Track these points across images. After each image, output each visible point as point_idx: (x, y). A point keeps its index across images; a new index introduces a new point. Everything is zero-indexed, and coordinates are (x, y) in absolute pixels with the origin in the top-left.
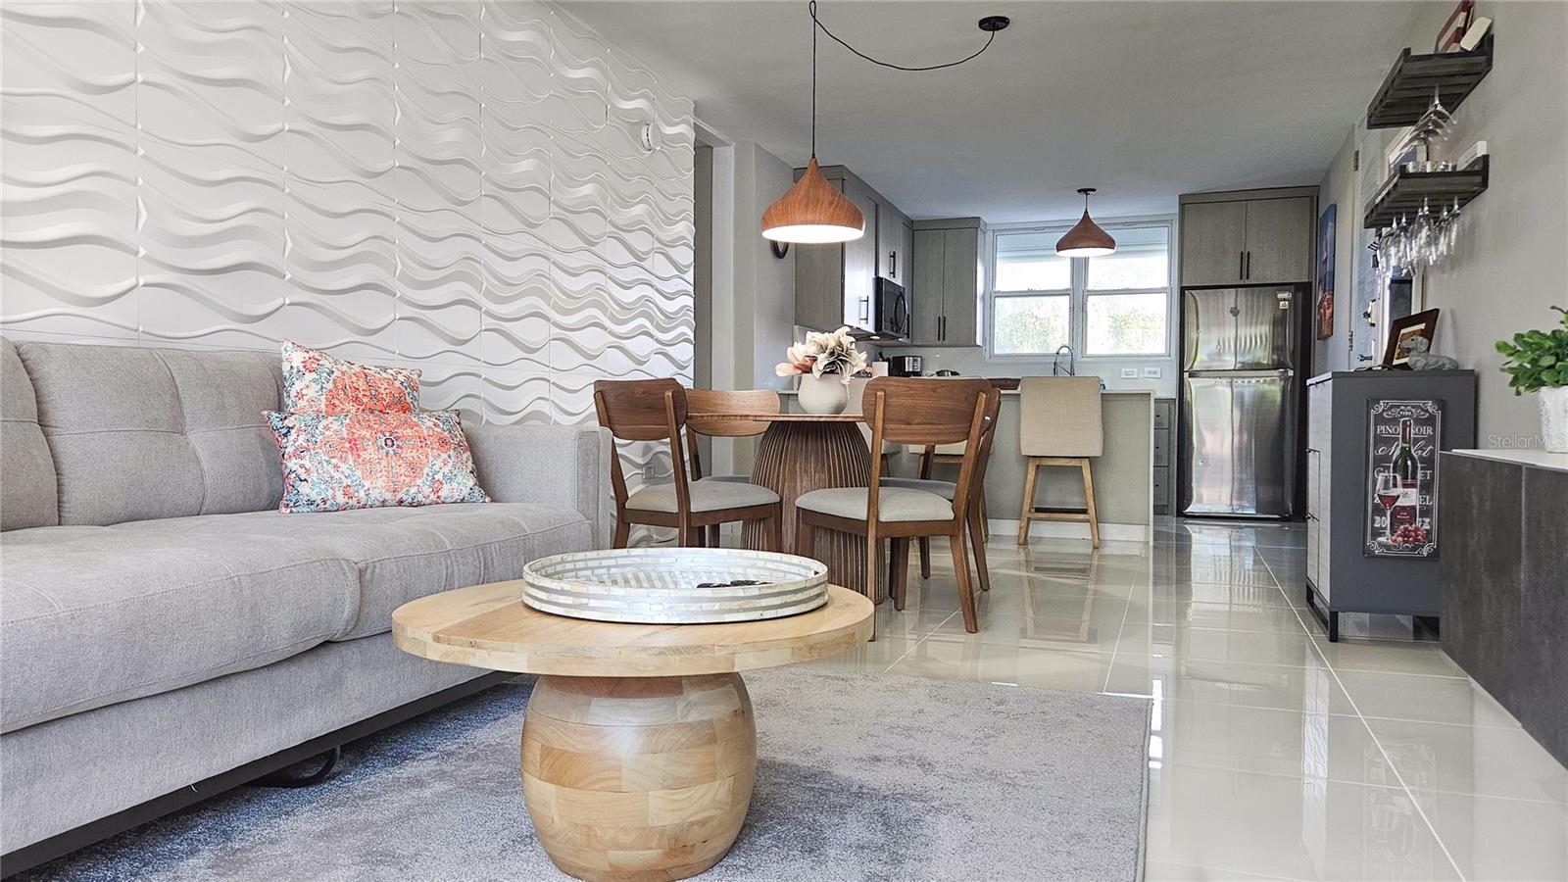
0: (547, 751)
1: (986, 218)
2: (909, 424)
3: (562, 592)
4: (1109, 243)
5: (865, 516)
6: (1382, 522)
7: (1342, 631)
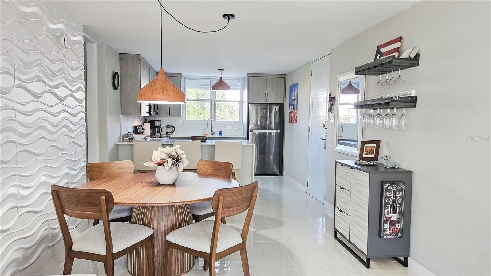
4: (229, 88)
5: (208, 251)
6: (387, 226)
7: (372, 263)
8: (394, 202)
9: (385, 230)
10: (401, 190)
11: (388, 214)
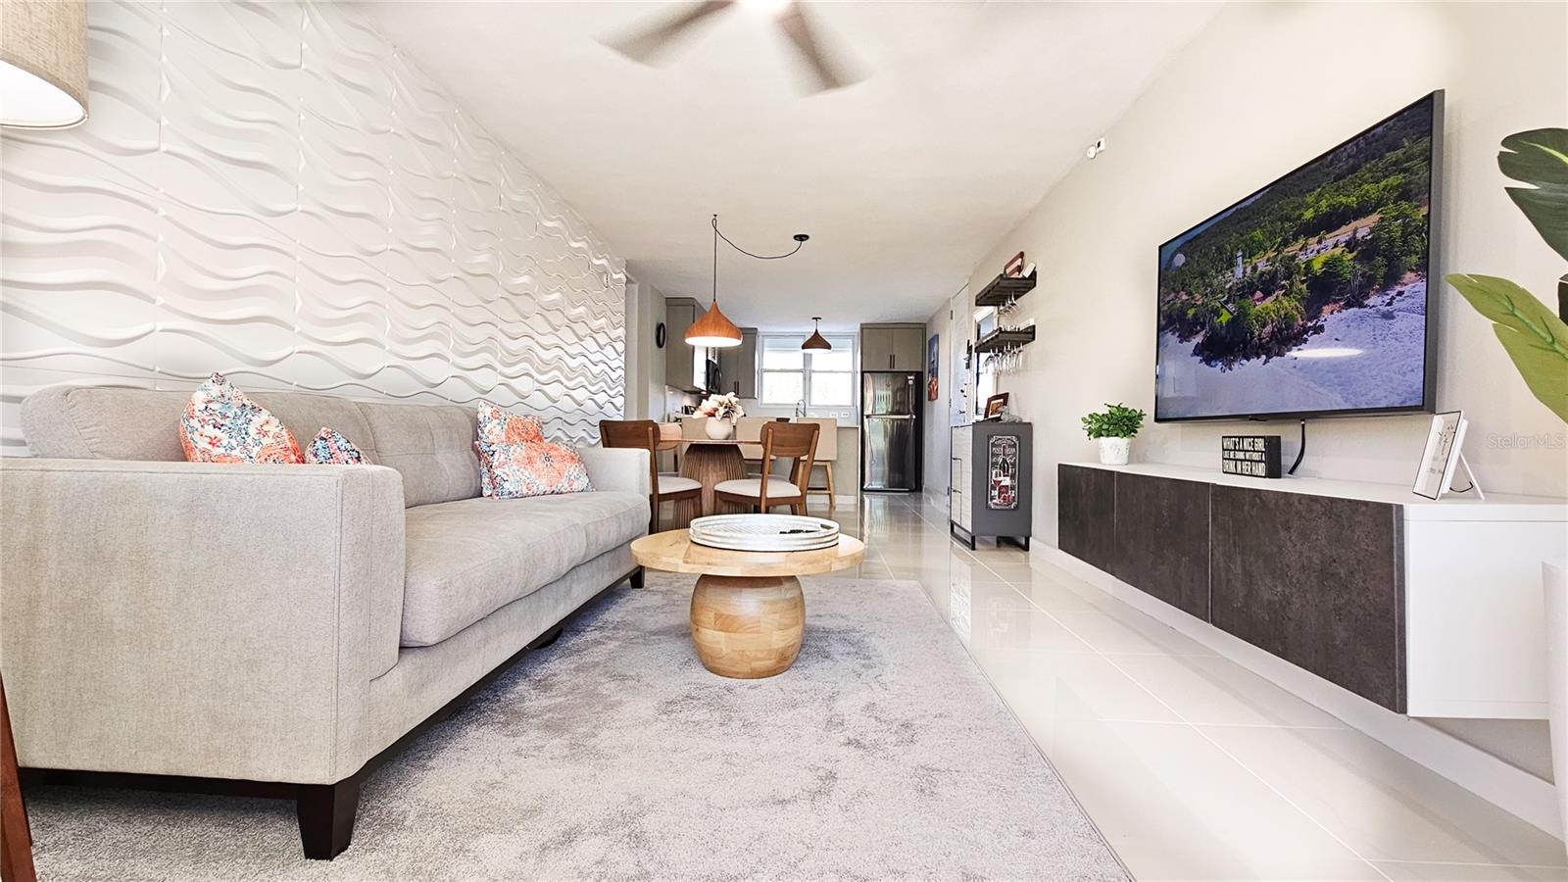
0: (718, 616)
1: (759, 330)
2: (783, 446)
3: (732, 537)
4: (828, 347)
5: (758, 495)
6: (995, 493)
7: (977, 545)
8: (1004, 461)
9: (992, 498)
10: (1014, 446)
11: (996, 477)
